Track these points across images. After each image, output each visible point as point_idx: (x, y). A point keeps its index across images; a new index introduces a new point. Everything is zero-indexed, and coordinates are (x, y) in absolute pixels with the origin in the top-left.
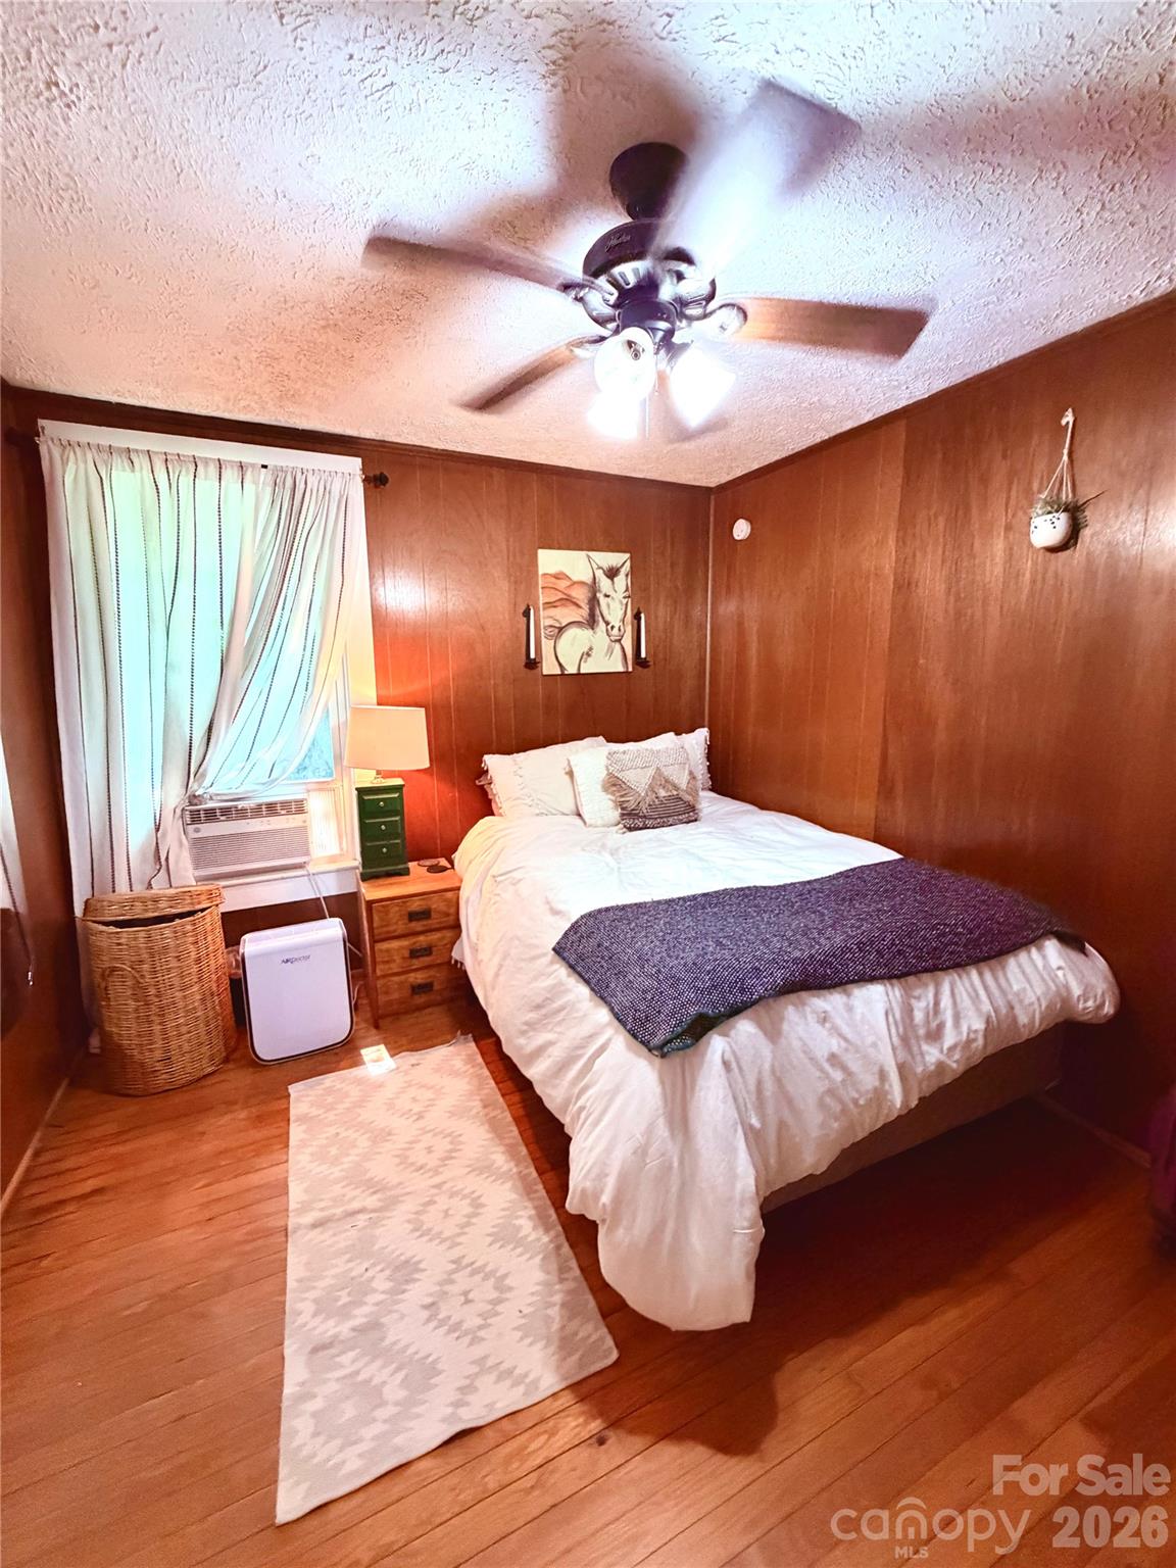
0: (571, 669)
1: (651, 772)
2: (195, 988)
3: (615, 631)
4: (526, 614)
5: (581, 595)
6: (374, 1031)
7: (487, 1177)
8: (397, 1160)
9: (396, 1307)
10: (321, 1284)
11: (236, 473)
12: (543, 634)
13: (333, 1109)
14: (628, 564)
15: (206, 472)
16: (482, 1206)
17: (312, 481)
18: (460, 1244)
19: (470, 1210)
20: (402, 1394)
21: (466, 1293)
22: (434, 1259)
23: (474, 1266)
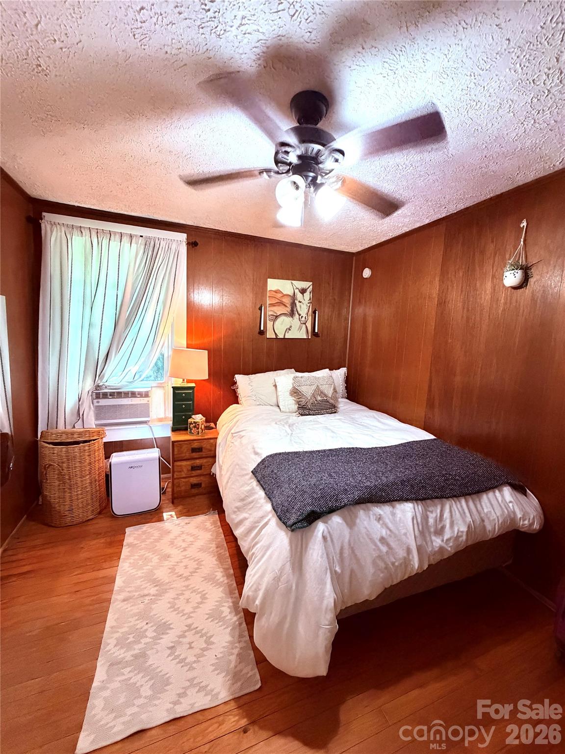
0: (281, 336)
1: (314, 387)
2: (88, 477)
3: (303, 319)
4: (260, 309)
5: (287, 301)
6: (171, 505)
7: (212, 584)
8: (170, 571)
9: (155, 647)
10: (121, 630)
11: (128, 240)
12: (268, 318)
13: (145, 541)
14: (311, 287)
15: (115, 238)
16: (207, 598)
17: (163, 243)
18: (192, 617)
19: (200, 600)
20: (149, 693)
21: (190, 643)
22: (178, 624)
23: (198, 629)
